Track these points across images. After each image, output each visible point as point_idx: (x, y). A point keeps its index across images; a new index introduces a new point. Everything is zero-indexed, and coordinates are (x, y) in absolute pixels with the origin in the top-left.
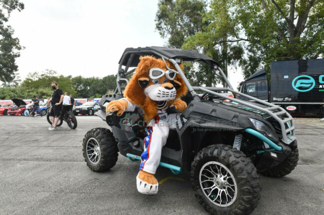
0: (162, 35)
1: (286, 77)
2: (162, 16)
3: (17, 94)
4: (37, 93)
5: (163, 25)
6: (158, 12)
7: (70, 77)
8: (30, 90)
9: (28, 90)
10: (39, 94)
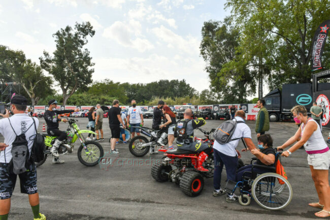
0: (205, 58)
1: (292, 95)
2: (205, 44)
3: (84, 99)
4: (100, 99)
5: (206, 51)
6: (203, 42)
7: (118, 83)
8: (94, 97)
9: (92, 97)
10: (102, 101)
